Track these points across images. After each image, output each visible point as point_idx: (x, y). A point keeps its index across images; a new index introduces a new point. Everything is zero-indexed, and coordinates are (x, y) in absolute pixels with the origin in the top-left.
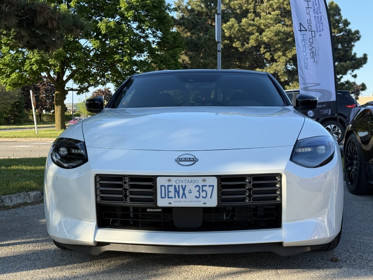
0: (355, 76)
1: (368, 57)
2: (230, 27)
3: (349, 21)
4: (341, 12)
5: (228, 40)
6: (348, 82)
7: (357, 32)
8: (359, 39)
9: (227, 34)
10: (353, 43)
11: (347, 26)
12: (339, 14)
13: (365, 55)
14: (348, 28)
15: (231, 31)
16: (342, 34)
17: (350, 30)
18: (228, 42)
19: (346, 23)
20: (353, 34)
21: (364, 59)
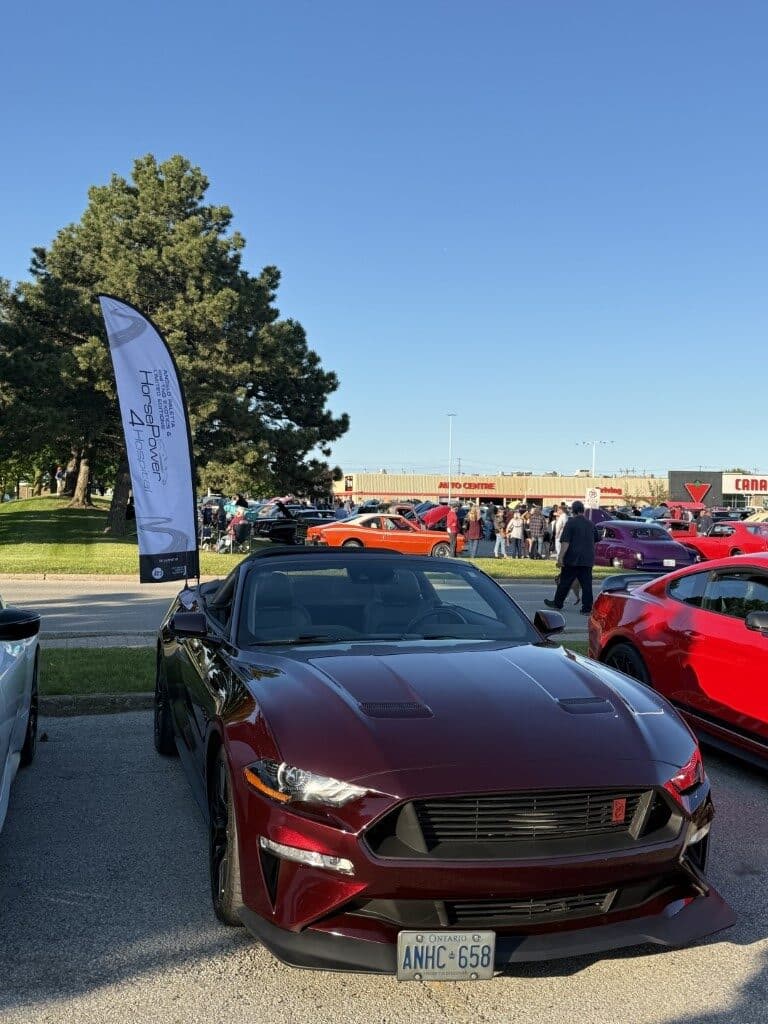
0: (327, 453)
1: (351, 420)
2: (88, 353)
3: (318, 354)
4: (306, 338)
5: (84, 376)
6: (314, 463)
7: (332, 376)
8: (334, 388)
9: (83, 366)
10: (325, 395)
11: (315, 364)
12: (303, 342)
13: (345, 417)
14: (317, 367)
15: (90, 359)
16: (306, 376)
17: (320, 372)
18: (86, 380)
19: (314, 359)
20: (325, 379)
21: (343, 425)
